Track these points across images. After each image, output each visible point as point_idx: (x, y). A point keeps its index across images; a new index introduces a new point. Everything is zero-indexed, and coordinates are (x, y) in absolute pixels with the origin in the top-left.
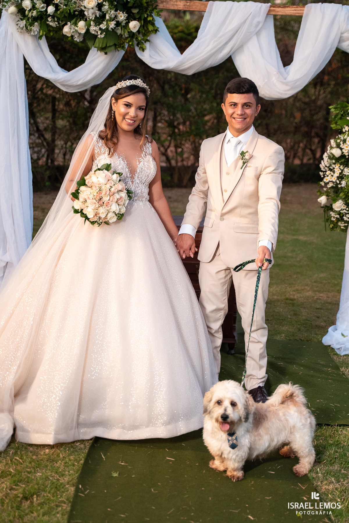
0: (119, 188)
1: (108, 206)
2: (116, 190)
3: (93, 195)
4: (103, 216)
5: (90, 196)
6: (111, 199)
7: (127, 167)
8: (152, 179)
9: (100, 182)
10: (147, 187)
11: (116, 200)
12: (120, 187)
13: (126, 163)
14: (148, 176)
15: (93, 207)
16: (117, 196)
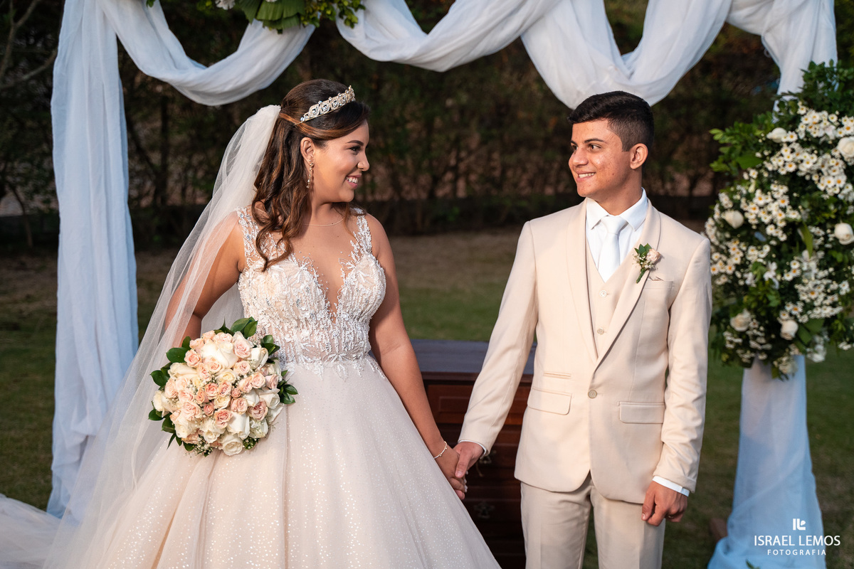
0: (256, 384)
1: (223, 421)
2: (250, 387)
3: (194, 389)
4: (211, 439)
5: (187, 391)
6: (234, 405)
7: (319, 285)
8: (377, 307)
9: (216, 362)
10: (367, 328)
11: (245, 409)
12: (260, 382)
13: (316, 276)
14: (367, 302)
15: (188, 417)
16: (251, 400)
